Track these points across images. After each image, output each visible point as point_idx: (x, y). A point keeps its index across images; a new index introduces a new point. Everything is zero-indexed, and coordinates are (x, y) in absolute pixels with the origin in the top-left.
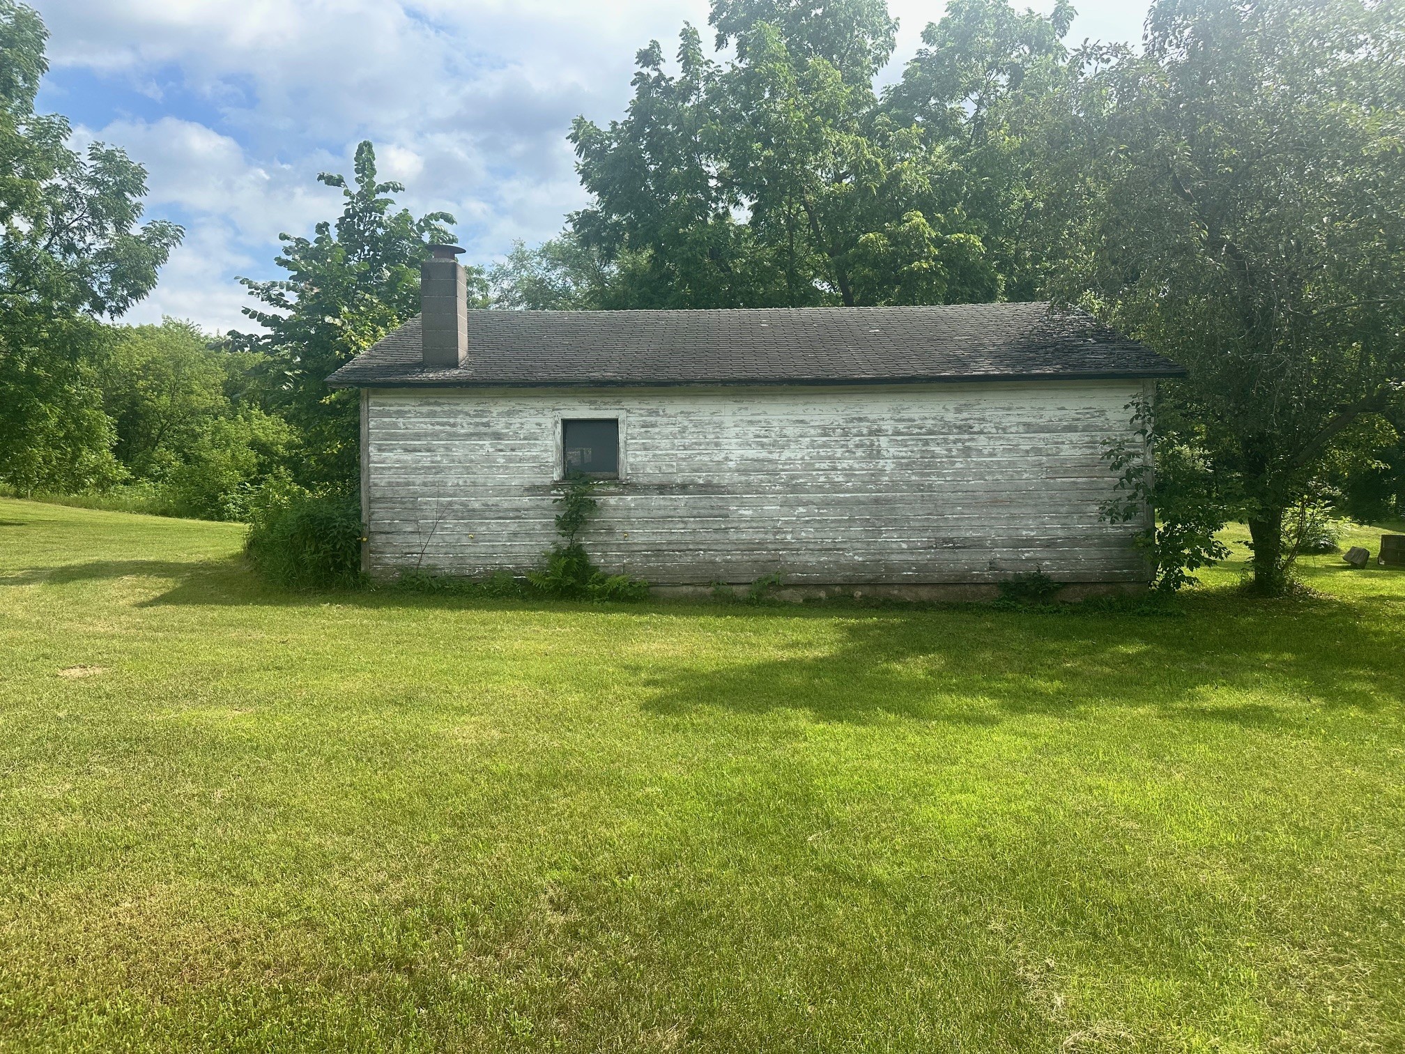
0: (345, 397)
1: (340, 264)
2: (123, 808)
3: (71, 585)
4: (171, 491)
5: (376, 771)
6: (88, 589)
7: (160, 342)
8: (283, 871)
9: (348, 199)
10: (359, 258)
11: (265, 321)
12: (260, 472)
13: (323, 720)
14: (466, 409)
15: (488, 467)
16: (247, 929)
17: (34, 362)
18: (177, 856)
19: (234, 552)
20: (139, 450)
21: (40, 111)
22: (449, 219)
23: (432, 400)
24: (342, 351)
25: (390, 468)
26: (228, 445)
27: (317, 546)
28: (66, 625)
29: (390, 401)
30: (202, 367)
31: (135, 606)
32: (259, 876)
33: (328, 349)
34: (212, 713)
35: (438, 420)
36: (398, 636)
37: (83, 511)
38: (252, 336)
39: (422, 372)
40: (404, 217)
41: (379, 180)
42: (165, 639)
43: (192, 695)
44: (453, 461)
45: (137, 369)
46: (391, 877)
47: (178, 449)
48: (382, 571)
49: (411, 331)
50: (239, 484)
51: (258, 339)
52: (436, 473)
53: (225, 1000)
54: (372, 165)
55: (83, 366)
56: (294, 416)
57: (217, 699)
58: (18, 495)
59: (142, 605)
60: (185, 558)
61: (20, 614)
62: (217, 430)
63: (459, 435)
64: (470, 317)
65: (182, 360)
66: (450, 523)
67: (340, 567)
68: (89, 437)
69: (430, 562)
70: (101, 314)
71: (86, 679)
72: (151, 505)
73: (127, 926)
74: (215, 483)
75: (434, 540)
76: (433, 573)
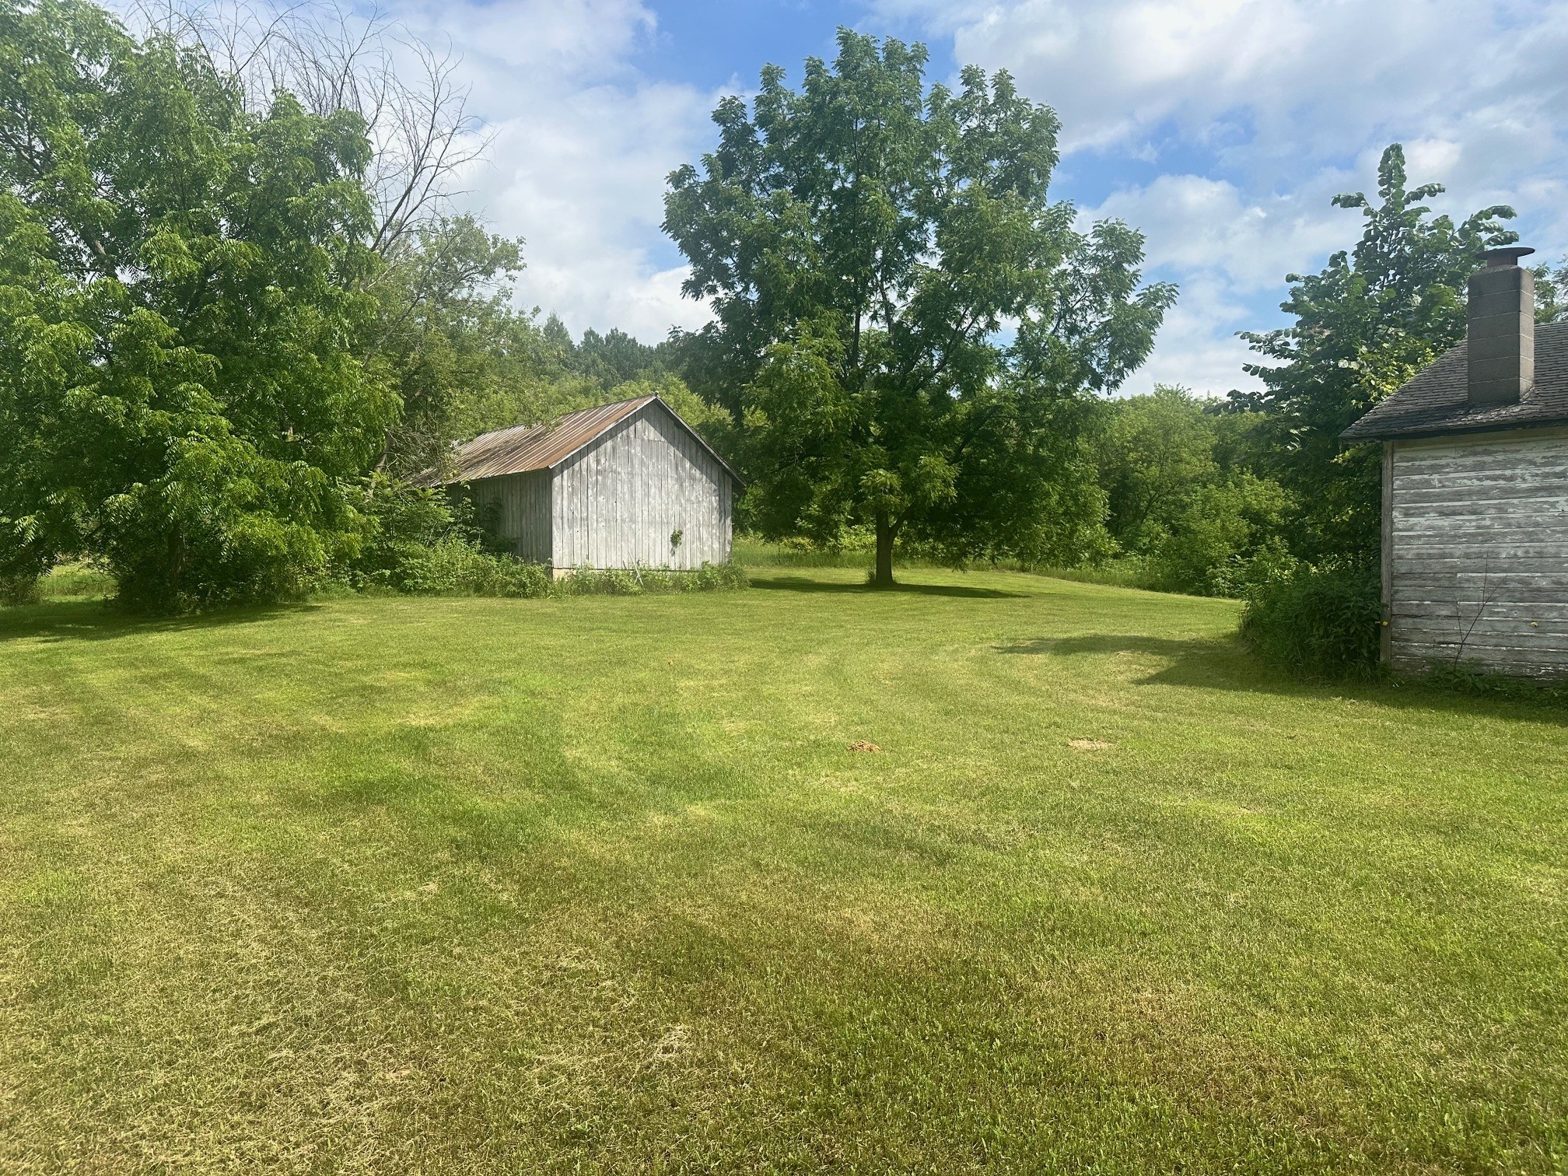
0: (1362, 454)
1: (1358, 298)
2: (1139, 893)
3: (1072, 657)
4: (1158, 564)
5: (1419, 911)
6: (1089, 662)
7: (1150, 411)
8: (1311, 1005)
9: (1369, 219)
10: (1382, 287)
11: (1266, 375)
12: (1251, 543)
13: (1346, 836)
14: (1530, 456)
15: (1562, 532)
16: (1273, 1060)
17: (1041, 442)
18: (1193, 956)
19: (1229, 631)
20: (1128, 524)
21: (1051, 203)
22: (1505, 213)
23: (1479, 449)
24: (1359, 400)
25: (1419, 537)
26: (1217, 515)
27: (1326, 630)
28: (1072, 696)
29: (1421, 455)
30: (1192, 433)
31: (1132, 682)
32: (1284, 1003)
33: (1340, 398)
34: (1220, 808)
35: (1488, 473)
36: (1432, 746)
37: (1077, 584)
38: (1254, 394)
39: (1467, 414)
40: (1443, 223)
41: (1409, 187)
42: (1164, 720)
43: (1196, 784)
44: (1509, 525)
45: (1129, 442)
46: (1450, 1051)
47: (1165, 521)
48: (1407, 664)
49: (1450, 364)
50: (1229, 557)
51: (1261, 397)
52: (1483, 542)
53: (1255, 1133)
54: (1401, 171)
55: (1082, 443)
56: (1291, 480)
57: (1224, 792)
58: (1023, 570)
59: (1139, 682)
60: (1177, 635)
61: (1033, 682)
62: (1206, 499)
63: (1518, 491)
64: (1539, 335)
65: (1171, 428)
66: (1503, 606)
67: (1354, 655)
68: (1084, 513)
69: (1473, 655)
70: (1099, 389)
71: (1094, 752)
72: (1139, 579)
73: (1149, 1017)
74: (1204, 556)
75: (1480, 628)
76: (1478, 670)
